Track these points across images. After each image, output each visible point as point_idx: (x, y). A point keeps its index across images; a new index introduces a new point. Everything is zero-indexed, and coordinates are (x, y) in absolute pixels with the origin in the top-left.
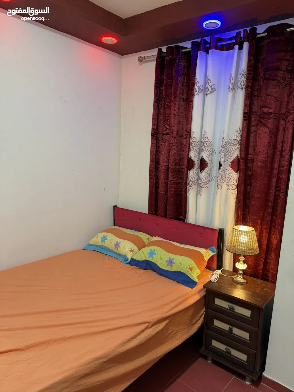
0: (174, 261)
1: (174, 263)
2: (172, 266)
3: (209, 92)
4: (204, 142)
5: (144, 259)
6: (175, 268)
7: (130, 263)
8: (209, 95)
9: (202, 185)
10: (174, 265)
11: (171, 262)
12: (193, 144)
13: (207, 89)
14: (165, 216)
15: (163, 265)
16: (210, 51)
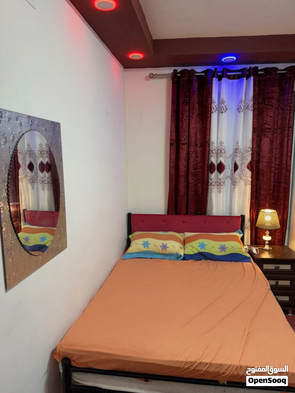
0: (226, 246)
1: (227, 248)
2: (225, 251)
3: (224, 111)
4: (222, 150)
5: (196, 252)
6: (228, 252)
7: (184, 259)
8: (224, 113)
9: (222, 183)
10: (226, 250)
11: (223, 248)
12: (214, 152)
13: (222, 108)
14: (187, 213)
15: (217, 252)
16: (223, 79)
